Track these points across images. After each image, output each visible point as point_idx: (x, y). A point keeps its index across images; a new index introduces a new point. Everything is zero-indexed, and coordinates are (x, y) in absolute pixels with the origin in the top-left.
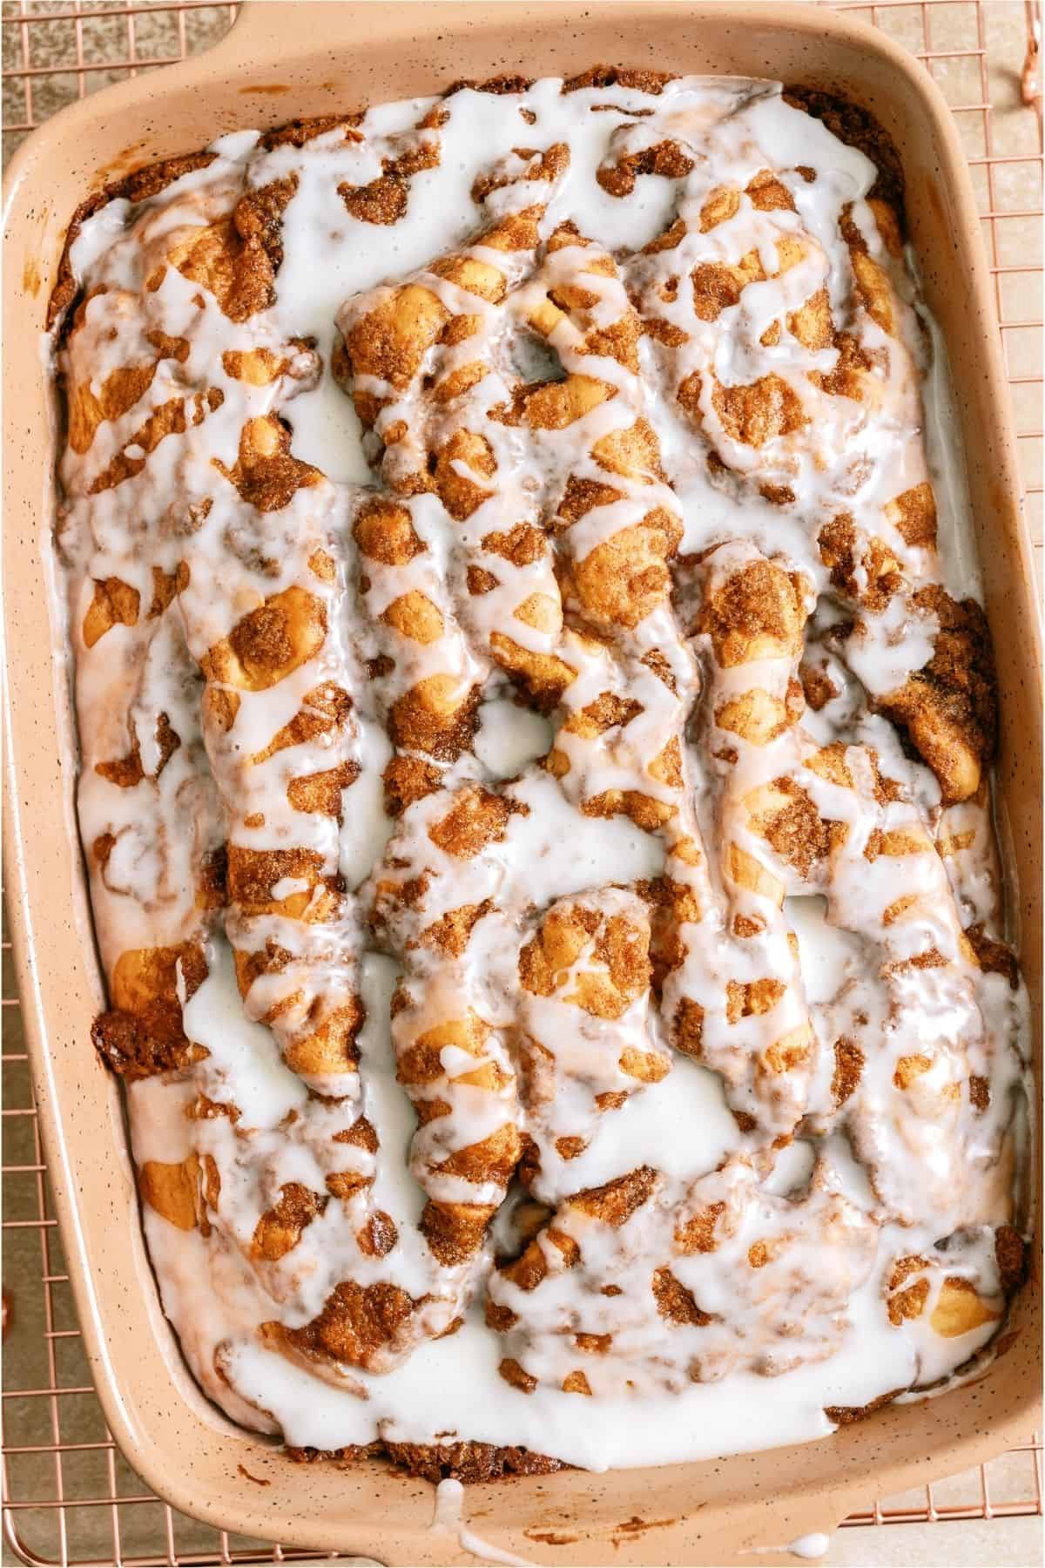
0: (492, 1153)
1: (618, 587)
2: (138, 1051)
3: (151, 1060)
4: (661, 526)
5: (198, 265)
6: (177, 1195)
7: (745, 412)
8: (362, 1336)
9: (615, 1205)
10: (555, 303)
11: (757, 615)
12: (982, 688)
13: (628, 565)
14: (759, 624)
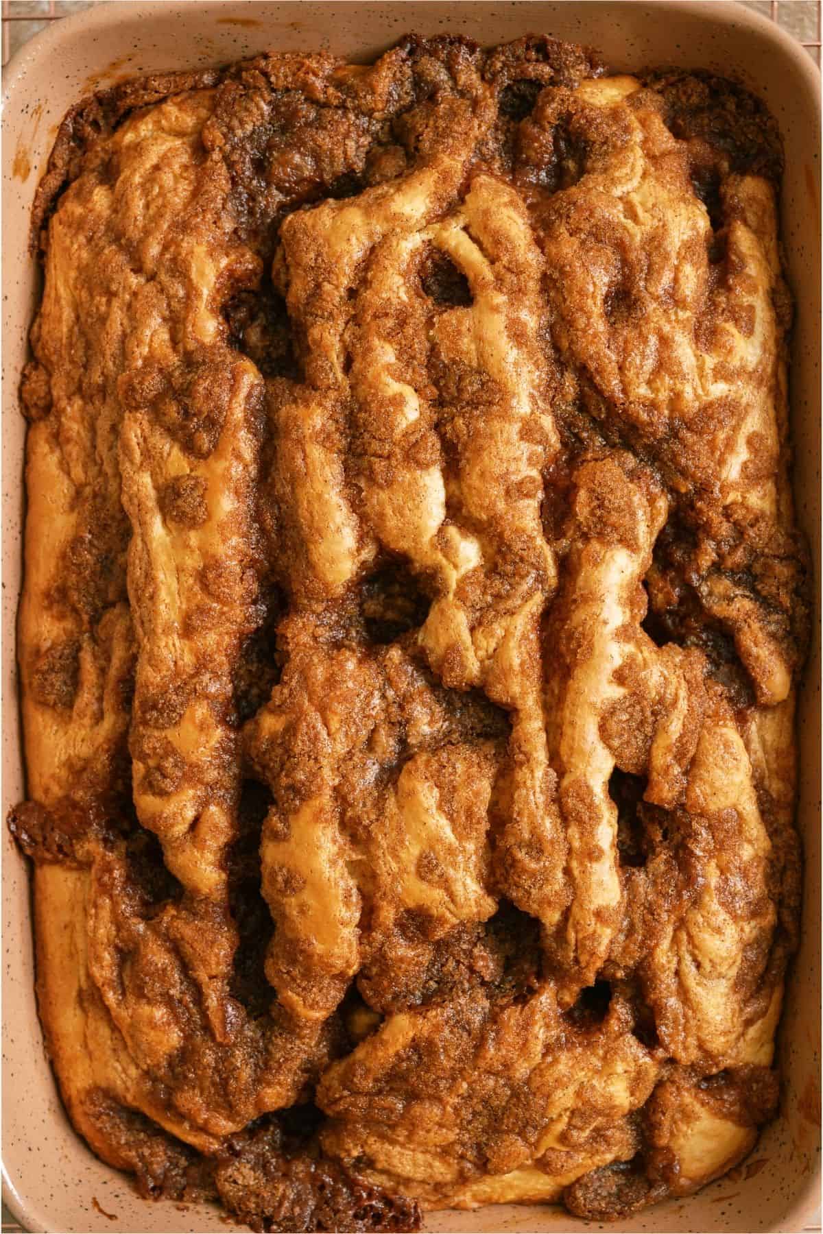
0: (332, 966)
1: (496, 491)
2: (45, 839)
3: (55, 848)
4: (540, 443)
5: (166, 169)
6: (66, 962)
7: (624, 350)
8: (208, 1104)
9: (434, 1021)
10: (471, 237)
11: (615, 528)
12: (801, 610)
13: (507, 473)
14: (616, 536)
